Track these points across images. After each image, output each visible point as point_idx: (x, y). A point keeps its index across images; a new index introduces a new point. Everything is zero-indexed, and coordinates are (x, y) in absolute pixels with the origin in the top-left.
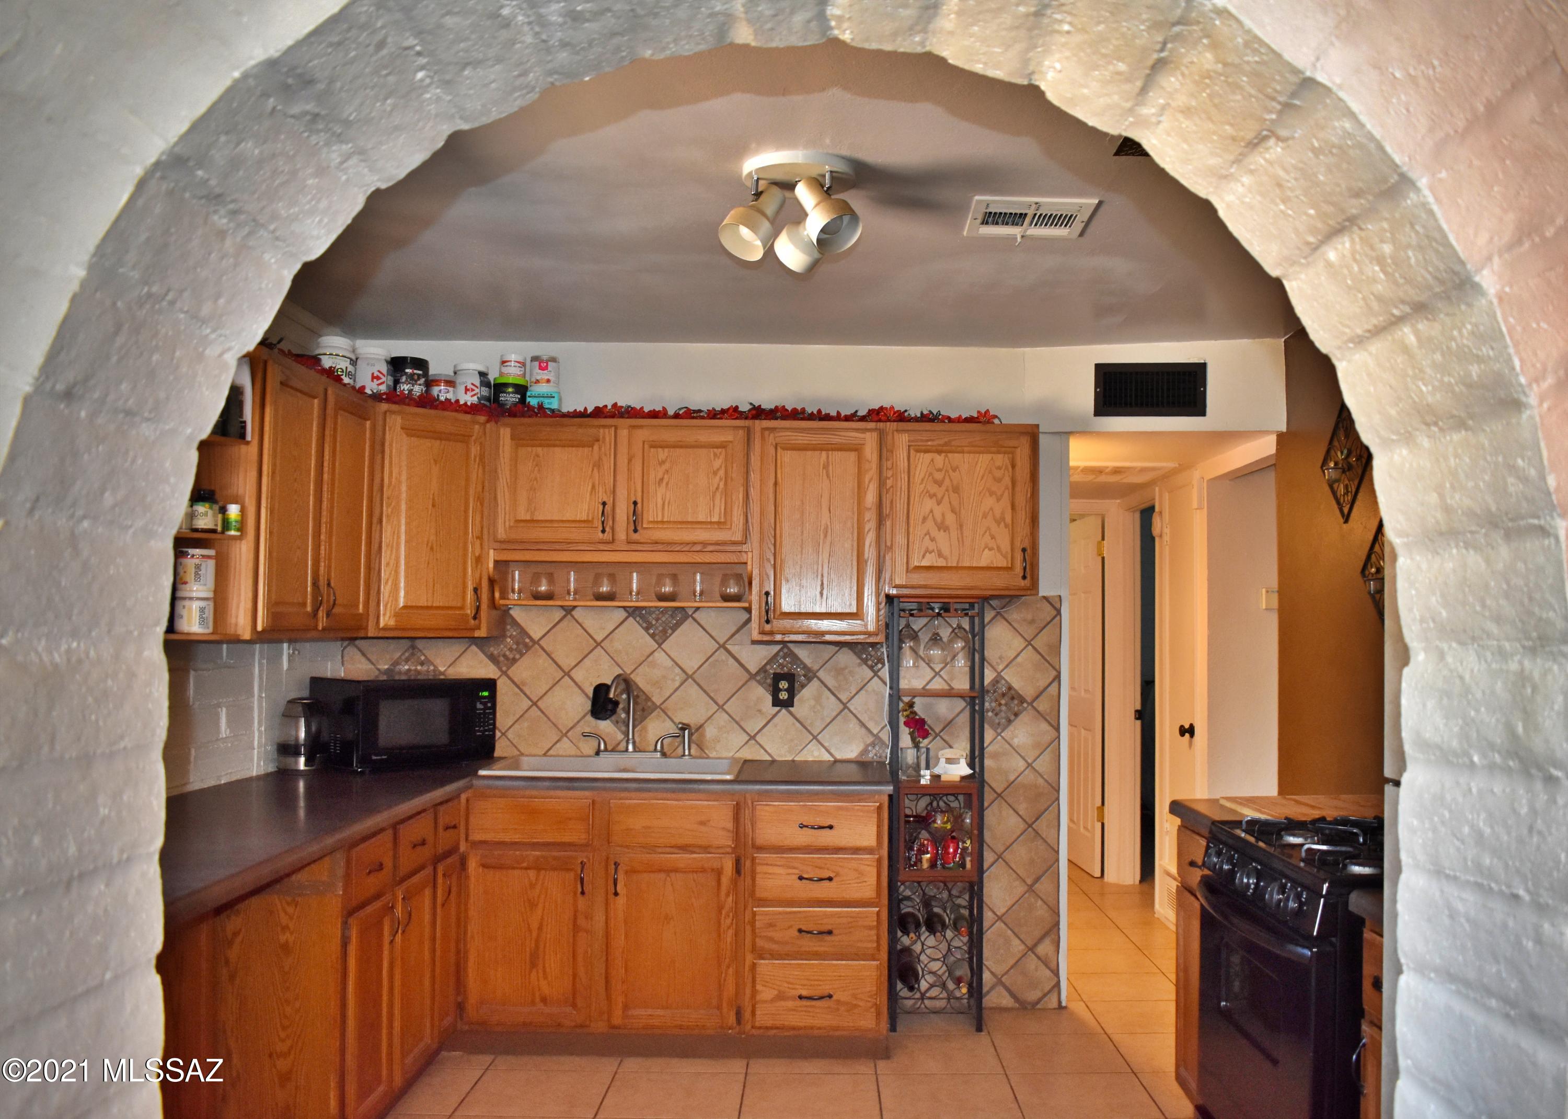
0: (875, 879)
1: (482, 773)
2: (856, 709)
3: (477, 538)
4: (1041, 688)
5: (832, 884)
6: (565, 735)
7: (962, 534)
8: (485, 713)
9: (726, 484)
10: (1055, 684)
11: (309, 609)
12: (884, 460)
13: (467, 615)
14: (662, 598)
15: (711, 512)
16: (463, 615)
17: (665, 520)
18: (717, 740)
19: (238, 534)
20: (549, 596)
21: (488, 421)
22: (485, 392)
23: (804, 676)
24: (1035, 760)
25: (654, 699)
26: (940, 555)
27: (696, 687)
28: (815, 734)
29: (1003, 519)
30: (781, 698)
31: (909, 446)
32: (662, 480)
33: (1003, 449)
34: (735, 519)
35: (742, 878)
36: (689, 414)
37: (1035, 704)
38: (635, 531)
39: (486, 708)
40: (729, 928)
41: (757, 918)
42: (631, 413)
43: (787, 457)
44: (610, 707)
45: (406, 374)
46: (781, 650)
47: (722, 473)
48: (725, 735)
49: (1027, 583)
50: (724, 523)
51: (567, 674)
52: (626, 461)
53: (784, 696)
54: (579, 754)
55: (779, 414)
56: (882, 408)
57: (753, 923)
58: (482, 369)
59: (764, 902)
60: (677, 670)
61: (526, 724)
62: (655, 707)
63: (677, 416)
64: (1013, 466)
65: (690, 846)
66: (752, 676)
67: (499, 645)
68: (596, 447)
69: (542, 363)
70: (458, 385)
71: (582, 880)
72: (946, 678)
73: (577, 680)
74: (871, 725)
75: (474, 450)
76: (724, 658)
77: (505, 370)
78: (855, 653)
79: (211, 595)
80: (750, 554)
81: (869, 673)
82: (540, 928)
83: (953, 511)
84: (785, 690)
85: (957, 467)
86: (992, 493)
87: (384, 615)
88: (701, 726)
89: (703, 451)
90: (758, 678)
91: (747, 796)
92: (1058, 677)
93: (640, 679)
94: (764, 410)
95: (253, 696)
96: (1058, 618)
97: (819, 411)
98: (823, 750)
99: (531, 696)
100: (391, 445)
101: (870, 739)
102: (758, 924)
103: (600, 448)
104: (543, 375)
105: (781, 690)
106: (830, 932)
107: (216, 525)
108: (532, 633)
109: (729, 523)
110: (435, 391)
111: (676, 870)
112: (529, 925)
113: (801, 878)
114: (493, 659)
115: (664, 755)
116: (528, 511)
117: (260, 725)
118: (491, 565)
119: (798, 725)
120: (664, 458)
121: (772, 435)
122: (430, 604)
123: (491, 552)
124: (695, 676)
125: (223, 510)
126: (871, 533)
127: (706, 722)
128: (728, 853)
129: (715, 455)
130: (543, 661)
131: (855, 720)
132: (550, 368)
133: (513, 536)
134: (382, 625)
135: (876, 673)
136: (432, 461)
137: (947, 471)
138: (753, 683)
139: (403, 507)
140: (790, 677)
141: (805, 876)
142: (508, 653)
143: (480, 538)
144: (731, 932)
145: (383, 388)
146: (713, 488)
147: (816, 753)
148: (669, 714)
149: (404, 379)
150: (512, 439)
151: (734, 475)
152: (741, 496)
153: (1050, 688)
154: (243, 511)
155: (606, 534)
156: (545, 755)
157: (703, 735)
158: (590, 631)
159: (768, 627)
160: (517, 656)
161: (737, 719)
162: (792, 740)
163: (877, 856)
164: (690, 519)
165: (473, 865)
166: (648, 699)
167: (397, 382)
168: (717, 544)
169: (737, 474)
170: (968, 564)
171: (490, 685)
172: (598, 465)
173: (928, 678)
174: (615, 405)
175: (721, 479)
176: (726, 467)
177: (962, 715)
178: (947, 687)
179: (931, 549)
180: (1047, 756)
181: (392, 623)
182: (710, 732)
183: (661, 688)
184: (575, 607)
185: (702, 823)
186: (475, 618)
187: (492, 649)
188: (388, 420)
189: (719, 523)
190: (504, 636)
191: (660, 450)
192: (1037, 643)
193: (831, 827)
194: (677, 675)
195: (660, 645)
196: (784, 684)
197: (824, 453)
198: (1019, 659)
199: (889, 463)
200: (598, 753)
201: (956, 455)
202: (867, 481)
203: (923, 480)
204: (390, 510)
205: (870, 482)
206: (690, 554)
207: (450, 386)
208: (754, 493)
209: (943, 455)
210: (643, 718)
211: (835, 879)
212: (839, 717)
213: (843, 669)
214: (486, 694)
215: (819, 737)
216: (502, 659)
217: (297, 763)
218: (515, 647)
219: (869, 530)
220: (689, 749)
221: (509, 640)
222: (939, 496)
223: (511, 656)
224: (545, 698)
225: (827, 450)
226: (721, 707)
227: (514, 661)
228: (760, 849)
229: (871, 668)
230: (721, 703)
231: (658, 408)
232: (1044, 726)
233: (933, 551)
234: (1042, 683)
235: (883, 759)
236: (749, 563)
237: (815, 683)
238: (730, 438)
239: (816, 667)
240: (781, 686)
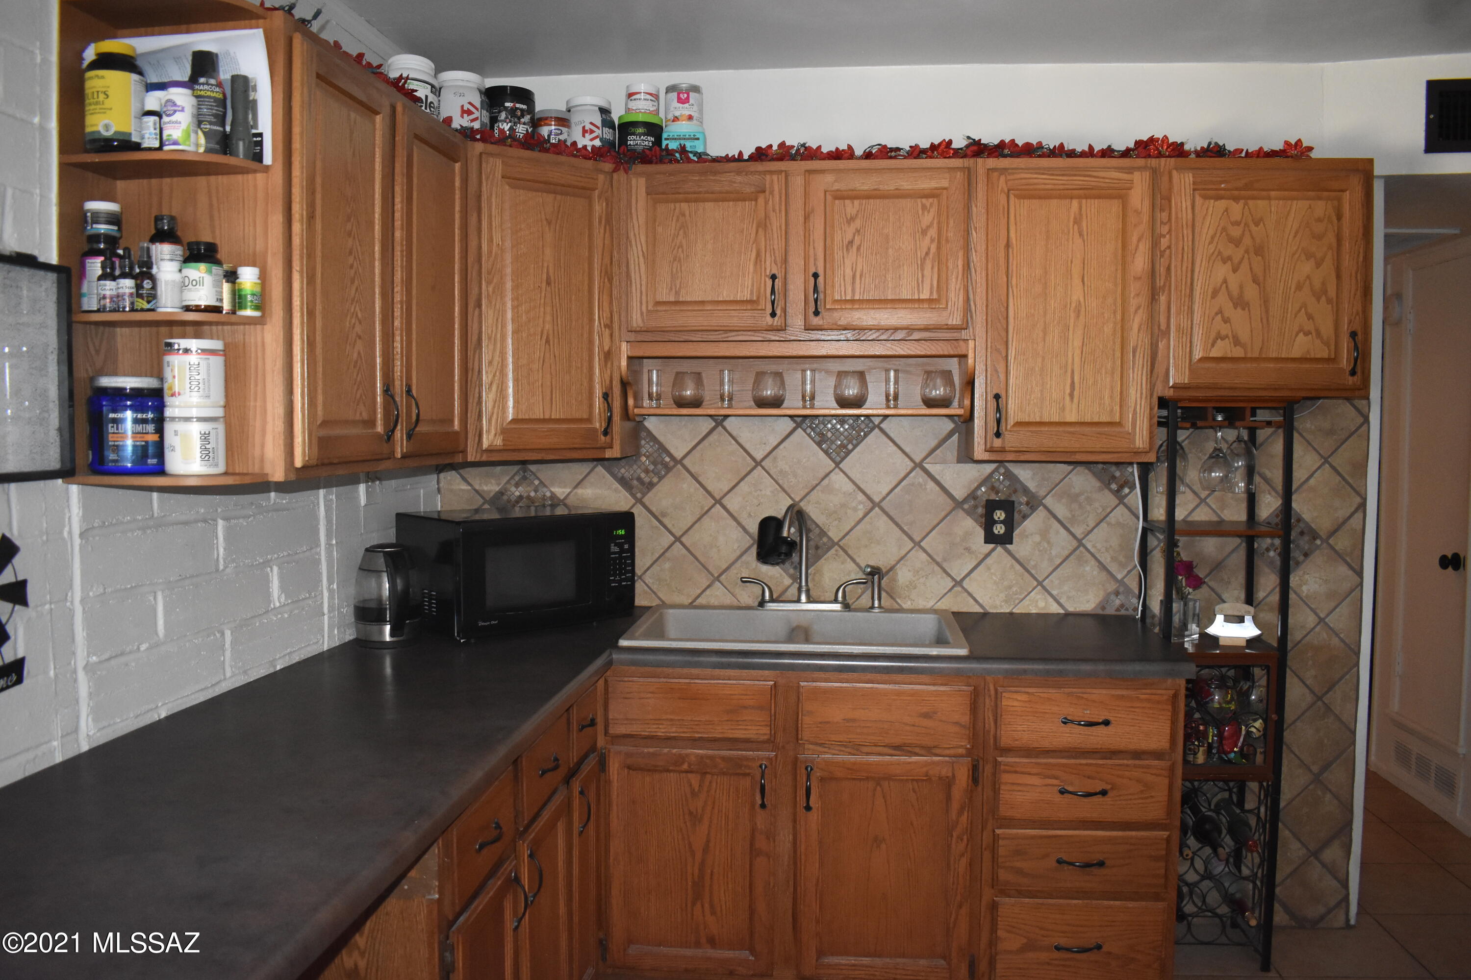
0: (1166, 793)
1: (623, 643)
2: (1094, 546)
3: (606, 326)
4: (1341, 520)
5: (1107, 799)
6: (718, 579)
7: (1267, 312)
8: (621, 558)
9: (939, 248)
10: (1359, 515)
11: (380, 428)
12: (1157, 210)
13: (595, 430)
14: (843, 402)
15: (919, 288)
16: (590, 429)
17: (857, 297)
18: (912, 586)
19: (257, 314)
20: (696, 403)
21: (615, 170)
22: (608, 134)
23: (1027, 504)
24: (1328, 615)
25: (830, 534)
26: (1237, 342)
27: (885, 518)
28: (1040, 580)
29: (1325, 292)
30: (996, 532)
31: (1194, 190)
32: (851, 242)
33: (1326, 194)
34: (952, 295)
35: (980, 788)
36: (886, 153)
37: (1331, 541)
38: (817, 313)
39: (622, 550)
40: (962, 855)
41: (1001, 842)
42: (808, 153)
43: (1020, 208)
44: (784, 549)
45: (506, 108)
46: (996, 470)
47: (933, 232)
48: (922, 580)
49: (1356, 380)
50: (937, 301)
51: (719, 502)
52: (802, 219)
53: (999, 529)
54: (736, 603)
55: (1006, 151)
56: (1152, 140)
57: (993, 849)
58: (604, 104)
59: (1010, 822)
60: (861, 497)
61: (667, 565)
62: (833, 544)
63: (868, 155)
64: (1339, 217)
65: (909, 745)
66: (958, 504)
67: (631, 466)
68: (761, 201)
69: (683, 94)
70: (573, 125)
71: (763, 788)
72: (1214, 506)
73: (731, 510)
74: (1113, 568)
75: (599, 208)
76: (921, 480)
77: (633, 105)
78: (1095, 474)
79: (220, 412)
80: (971, 344)
81: (1112, 500)
82: (706, 850)
83: (1255, 281)
84: (1002, 522)
85: (1261, 219)
86: (1309, 256)
87: (488, 431)
88: (892, 568)
89: (907, 203)
90: (966, 506)
91: (988, 678)
92: (1363, 506)
93: (812, 510)
94: (985, 145)
95: (318, 545)
96: (1364, 428)
97: (1062, 145)
98: (1051, 600)
99: (674, 531)
100: (489, 199)
101: (1112, 587)
102: (1001, 851)
103: (766, 203)
104: (683, 110)
105: (995, 522)
106: (1101, 864)
107: (221, 300)
108: (673, 451)
109: (944, 301)
110: (545, 131)
111: (889, 778)
112: (690, 844)
113: (1062, 792)
114: (624, 482)
115: (847, 606)
116: (671, 289)
117: (330, 582)
118: (624, 363)
119: (1018, 567)
120: (854, 212)
121: (1002, 178)
122: (547, 417)
123: (624, 346)
124: (883, 504)
125: (231, 276)
126: (1141, 311)
127: (898, 562)
128: (962, 756)
129: (924, 207)
130: (688, 485)
131: (1093, 562)
132: (691, 101)
133: (653, 324)
134: (485, 444)
135: (1121, 499)
136: (545, 222)
137: (1246, 225)
138: (961, 513)
139: (509, 285)
140: (1008, 506)
141: (1070, 789)
142: (643, 475)
143: (609, 326)
144: (964, 861)
145: (476, 125)
146: (920, 254)
147: (1041, 604)
148: (850, 552)
149: (503, 115)
150: (648, 194)
151: (951, 234)
152: (960, 263)
153: (1351, 520)
154: (263, 277)
155: (776, 318)
156: (691, 606)
157: (894, 580)
158: (747, 447)
159: (997, 443)
160: (655, 480)
161: (939, 559)
162: (1010, 587)
163: (1169, 763)
164: (889, 298)
165: (614, 767)
166: (823, 533)
167: (494, 120)
168: (926, 329)
169: (953, 233)
170: (1274, 355)
171: (626, 520)
172: (763, 225)
173: (1192, 506)
174: (782, 145)
175: (932, 240)
176: (939, 223)
177: (1234, 555)
178: (1215, 519)
179: (1223, 333)
180: (1344, 609)
181: (499, 442)
182: (903, 575)
183: (840, 520)
184: (726, 416)
185: (926, 716)
186: (606, 433)
187: (623, 470)
188: (484, 165)
189: (930, 301)
190: (638, 454)
191: (847, 202)
192: (1336, 461)
193: (1106, 723)
194: (860, 503)
195: (837, 464)
196: (1000, 515)
197: (1075, 203)
198: (1312, 482)
199: (1165, 215)
200: (762, 604)
201: (1259, 202)
202: (1135, 239)
203: (1213, 238)
204: (491, 289)
205: (1139, 240)
206: (889, 344)
207: (564, 126)
208: (977, 259)
209: (1242, 202)
210: (818, 558)
211: (1110, 794)
212: (1072, 557)
213: (1078, 495)
214: (622, 532)
215: (1045, 583)
216: (635, 482)
217: (381, 632)
218: (651, 467)
219: (1139, 308)
220: (880, 599)
221: (644, 459)
222: (1236, 260)
223: (647, 480)
224: (690, 532)
225: (1079, 197)
226: (917, 544)
227: (651, 486)
228: (1007, 751)
229: (1117, 493)
230: (917, 539)
231: (843, 147)
232: (1343, 570)
233: (1227, 336)
234: (1342, 514)
235: (1131, 612)
236: (971, 355)
237: (1040, 513)
238: (945, 183)
239: (1042, 493)
240: (996, 518)
